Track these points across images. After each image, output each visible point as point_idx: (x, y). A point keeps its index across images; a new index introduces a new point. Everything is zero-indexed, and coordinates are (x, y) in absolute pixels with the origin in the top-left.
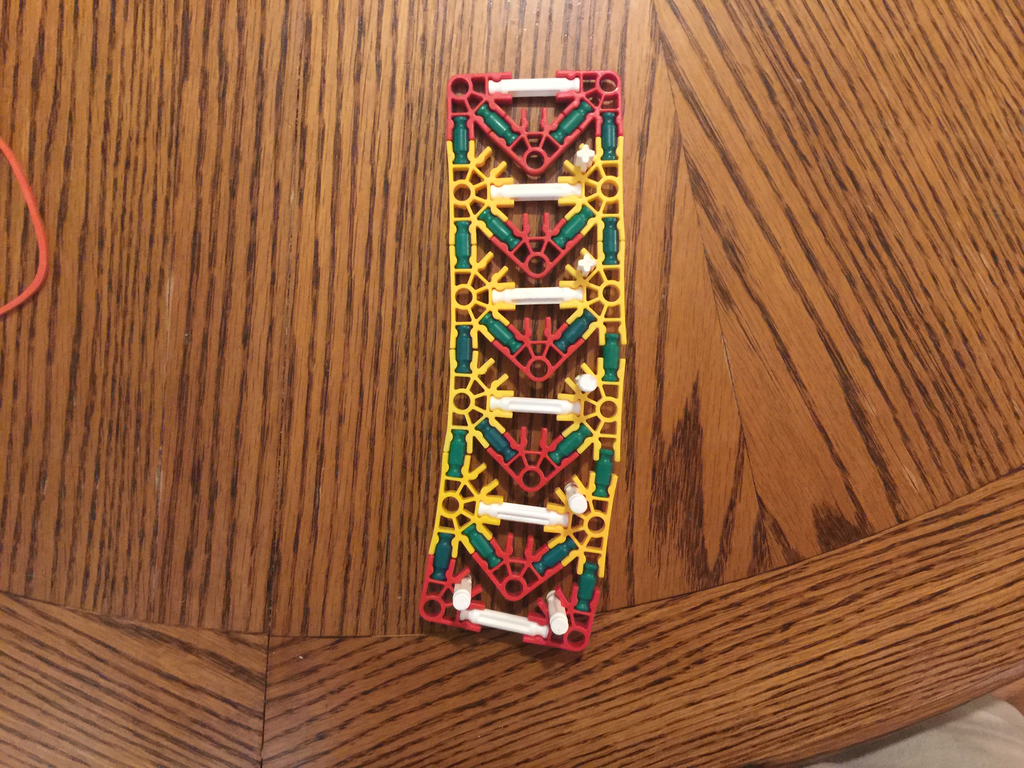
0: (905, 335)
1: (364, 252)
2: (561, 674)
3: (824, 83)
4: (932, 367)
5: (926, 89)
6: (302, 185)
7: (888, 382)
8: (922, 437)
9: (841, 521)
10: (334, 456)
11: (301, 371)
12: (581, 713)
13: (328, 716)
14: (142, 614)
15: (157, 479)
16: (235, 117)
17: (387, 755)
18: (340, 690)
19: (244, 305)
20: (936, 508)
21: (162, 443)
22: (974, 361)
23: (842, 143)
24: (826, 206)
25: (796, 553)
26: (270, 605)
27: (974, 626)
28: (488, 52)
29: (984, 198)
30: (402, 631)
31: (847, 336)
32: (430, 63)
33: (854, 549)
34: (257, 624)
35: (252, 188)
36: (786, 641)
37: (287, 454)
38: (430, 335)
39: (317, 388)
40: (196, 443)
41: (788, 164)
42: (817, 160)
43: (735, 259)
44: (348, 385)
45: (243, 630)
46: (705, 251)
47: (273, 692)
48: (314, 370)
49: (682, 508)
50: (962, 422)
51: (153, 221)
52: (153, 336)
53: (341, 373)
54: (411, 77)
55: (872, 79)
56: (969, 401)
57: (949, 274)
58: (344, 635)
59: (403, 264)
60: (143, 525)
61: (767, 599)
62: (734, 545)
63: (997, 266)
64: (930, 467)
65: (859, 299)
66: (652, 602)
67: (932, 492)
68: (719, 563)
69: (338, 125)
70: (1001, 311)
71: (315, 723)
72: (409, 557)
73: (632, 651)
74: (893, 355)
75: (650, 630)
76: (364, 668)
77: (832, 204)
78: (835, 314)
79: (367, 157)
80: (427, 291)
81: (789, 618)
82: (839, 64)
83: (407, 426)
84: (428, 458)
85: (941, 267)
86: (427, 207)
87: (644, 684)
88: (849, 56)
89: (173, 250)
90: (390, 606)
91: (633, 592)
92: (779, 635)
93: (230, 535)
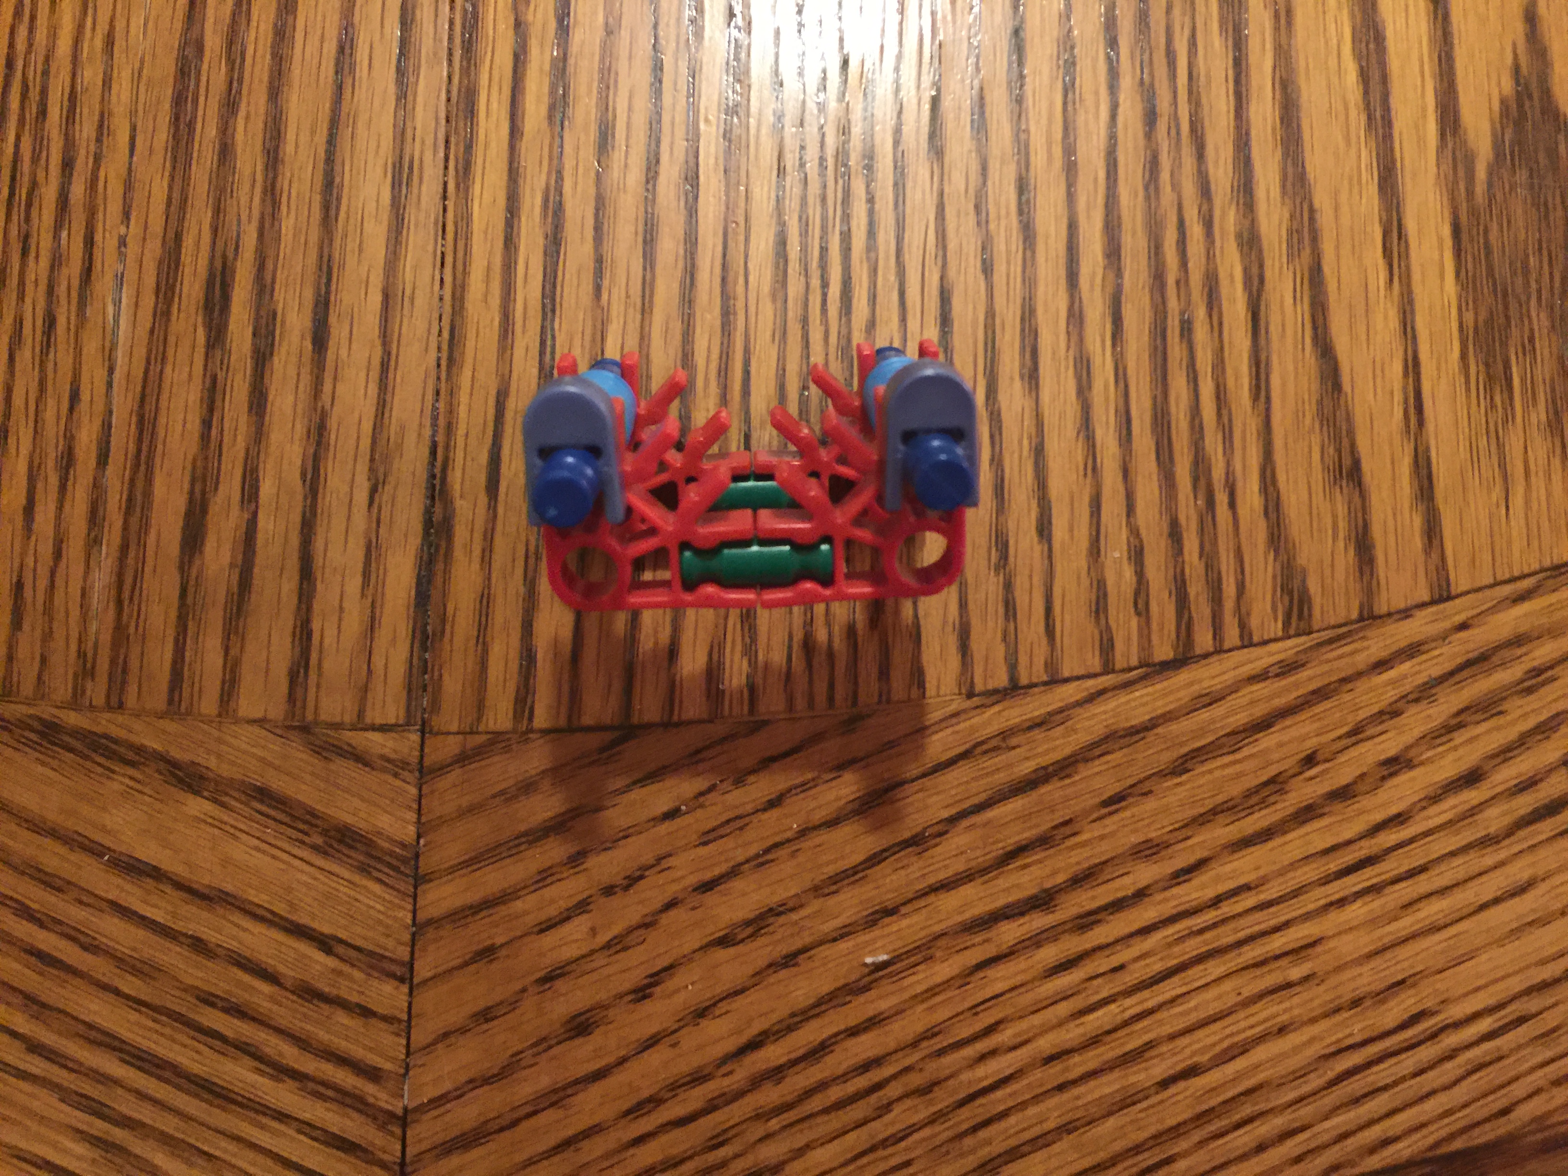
2: (1264, 803)
10: (589, 233)
12: (1334, 917)
13: (600, 960)
14: (62, 689)
15: (110, 309)
17: (777, 1073)
18: (632, 881)
21: (126, 215)
30: (800, 703)
34: (389, 701)
40: (219, 209)
44: (621, 49)
45: (347, 719)
47: (435, 899)
58: (635, 720)
60: (70, 438)
71: (559, 986)
73: (1460, 726)
75: (1503, 664)
76: (699, 813)
87: (1507, 820)
93: (312, 451)
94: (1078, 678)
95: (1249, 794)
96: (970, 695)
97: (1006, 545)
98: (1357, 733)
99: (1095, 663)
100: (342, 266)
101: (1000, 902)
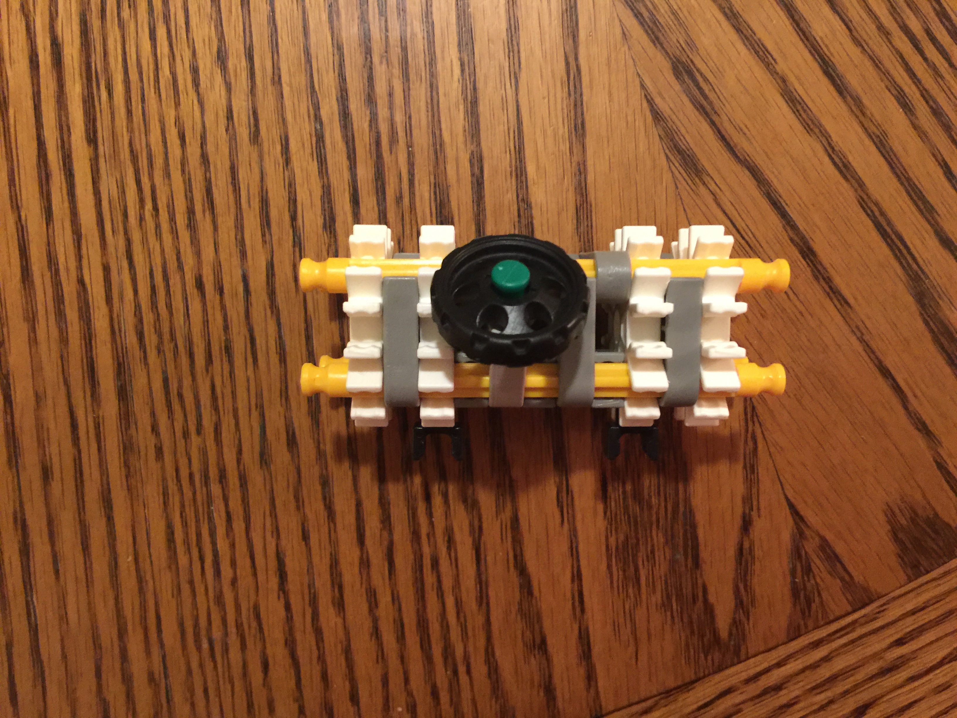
1: (35, 173)
25: (866, 590)
31: (910, 203)
43: (696, 92)
46: (643, 86)
49: (662, 540)
53: (31, 393)
61: (825, 672)
62: (757, 590)
66: (630, 705)
68: (735, 623)
72: (206, 691)
78: (886, 170)
80: (158, 226)
81: (864, 697)
83: (163, 468)
84: (210, 519)
86: (134, 76)
91: (597, 693)
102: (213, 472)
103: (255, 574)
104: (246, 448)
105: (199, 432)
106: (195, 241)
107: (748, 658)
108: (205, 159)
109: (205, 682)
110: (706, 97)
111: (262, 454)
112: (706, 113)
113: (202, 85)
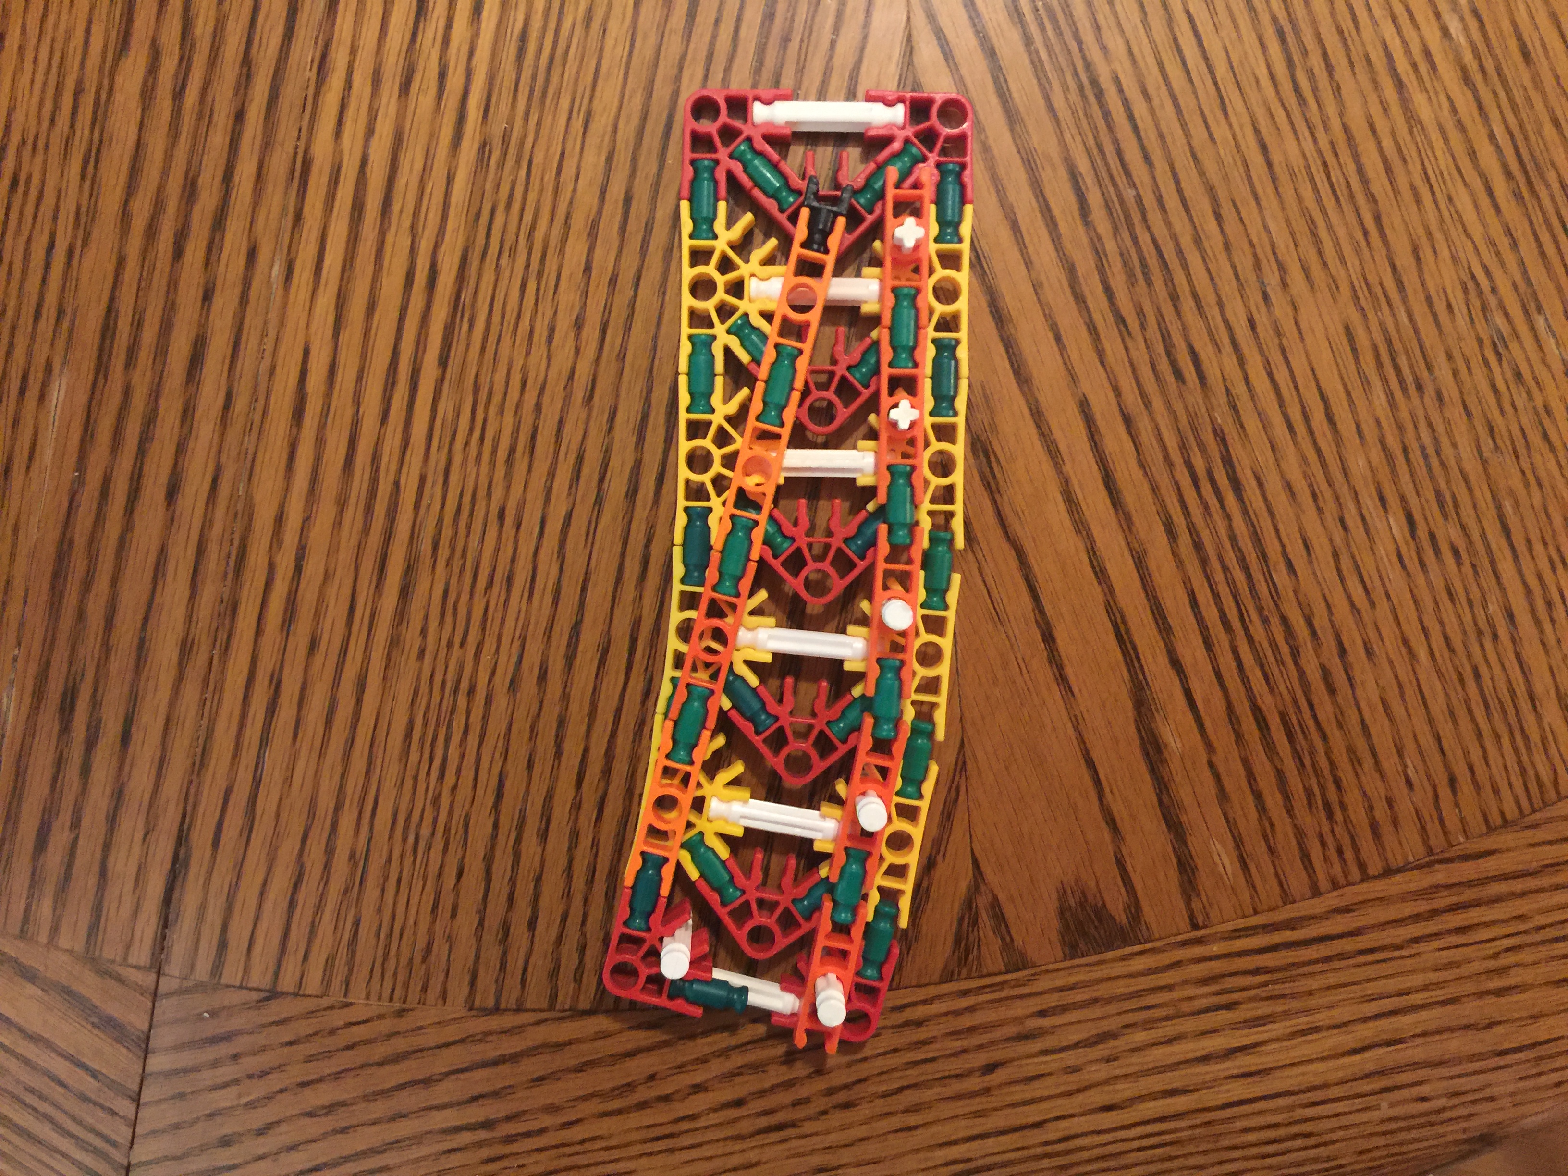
0: (1246, 629)
1: (384, 378)
2: (620, 1095)
3: (1172, 202)
4: (1282, 687)
5: (1341, 232)
6: (293, 255)
7: (1207, 701)
8: (1250, 799)
9: (1101, 914)
10: (295, 701)
11: (257, 558)
12: (644, 1161)
13: (242, 1111)
15: (5, 700)
16: (197, 128)
18: (263, 1074)
19: (175, 438)
20: (1256, 912)
21: (19, 644)
22: (1352, 685)
23: (1188, 305)
24: (1147, 404)
25: (1023, 955)
26: (165, 926)
27: (1291, 1108)
28: (626, 73)
29: (1410, 427)
30: (374, 996)
31: (1152, 621)
32: (529, 81)
33: (1114, 960)
34: (141, 954)
35: (209, 250)
36: (986, 1091)
37: (219, 690)
38: (477, 526)
39: (280, 588)
40: (73, 650)
41: (1095, 328)
42: (1143, 327)
43: (988, 469)
44: (331, 592)
45: (118, 960)
47: (156, 1063)
48: (278, 559)
50: (1319, 783)
51: (44, 281)
52: (24, 469)
53: (322, 570)
54: (494, 99)
55: (1253, 203)
56: (1335, 751)
57: (1331, 540)
58: (279, 989)
59: (446, 406)
61: (967, 1021)
62: (924, 928)
63: (1413, 538)
64: (1256, 847)
65: (1180, 563)
67: (1254, 887)
69: (364, 161)
70: (1408, 612)
71: (218, 1120)
72: (399, 880)
73: (739, 1074)
74: (1221, 660)
76: (307, 1045)
77: (1157, 403)
78: (1138, 584)
79: (407, 223)
80: (479, 455)
81: (996, 1055)
82: (1202, 173)
83: (421, 669)
84: (450, 726)
85: (1320, 529)
86: (496, 318)
87: (752, 1129)
88: (1221, 163)
89: (71, 331)
90: (359, 954)
92: (978, 1080)
93: (112, 806)
94: (533, 1010)
95: (614, 1089)
96: (471, 1009)
97: (508, 929)
98: (681, 1068)
99: (545, 1005)
100: (143, 697)
101: (465, 1122)
102: (464, 685)
103: (475, 787)
104: (499, 672)
105: (462, 645)
106: (508, 476)
107: (898, 988)
108: (538, 408)
109: (401, 872)
110: (994, 477)
111: (513, 682)
112: (992, 492)
113: (554, 344)
